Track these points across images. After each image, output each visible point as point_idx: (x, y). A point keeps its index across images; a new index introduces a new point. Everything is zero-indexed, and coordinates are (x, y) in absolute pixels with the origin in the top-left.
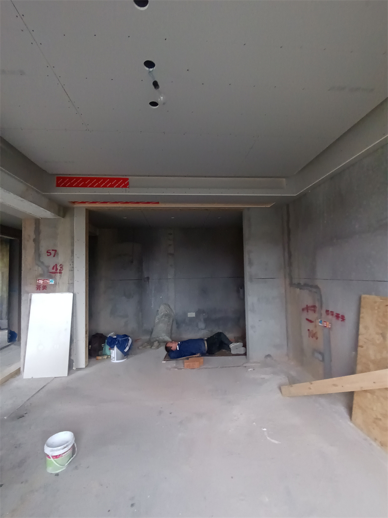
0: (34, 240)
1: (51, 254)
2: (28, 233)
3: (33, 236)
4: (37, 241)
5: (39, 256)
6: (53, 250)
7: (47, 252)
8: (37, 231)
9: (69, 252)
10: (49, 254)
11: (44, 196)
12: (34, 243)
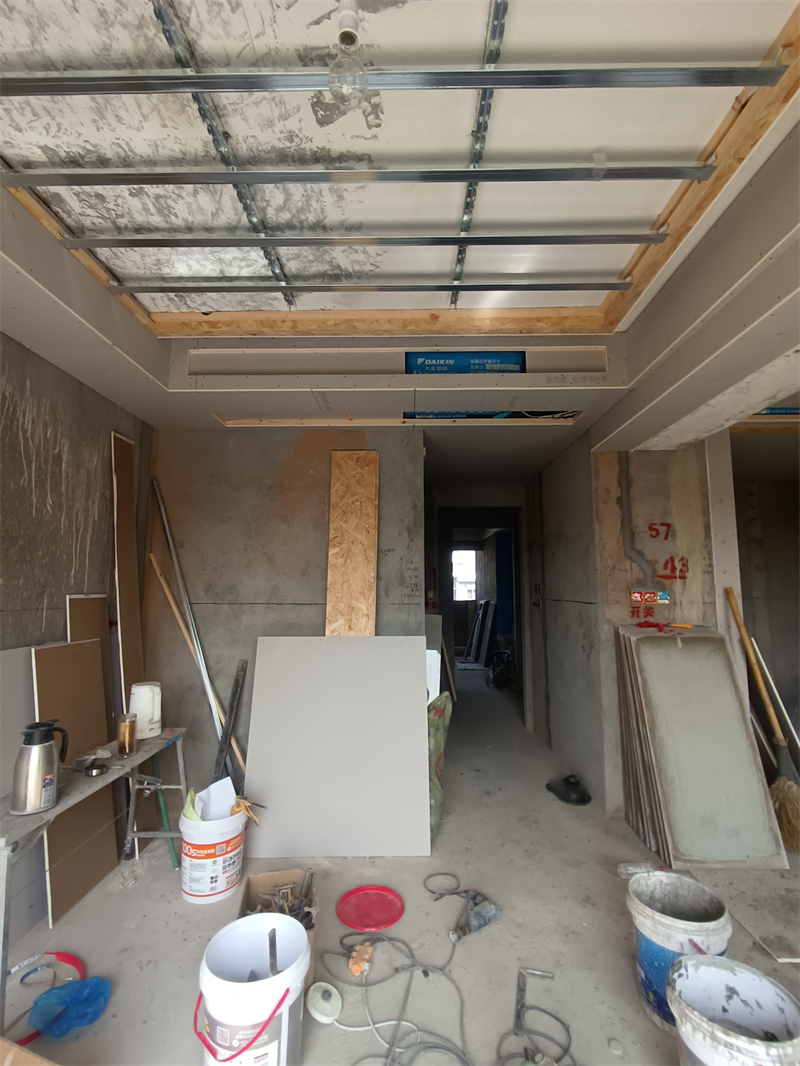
0: (619, 500)
1: (658, 533)
2: (604, 485)
3: (615, 492)
4: (624, 503)
5: (633, 536)
6: (662, 524)
7: (651, 528)
8: (625, 480)
9: (701, 529)
10: (654, 533)
12: (620, 508)
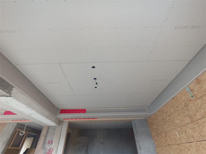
0: (45, 136)
2: (44, 133)
3: (45, 134)
4: (46, 137)
5: (45, 144)
6: (51, 141)
7: (49, 142)
8: (47, 132)
9: (58, 142)
10: (49, 143)
11: (55, 117)
12: (45, 138)
